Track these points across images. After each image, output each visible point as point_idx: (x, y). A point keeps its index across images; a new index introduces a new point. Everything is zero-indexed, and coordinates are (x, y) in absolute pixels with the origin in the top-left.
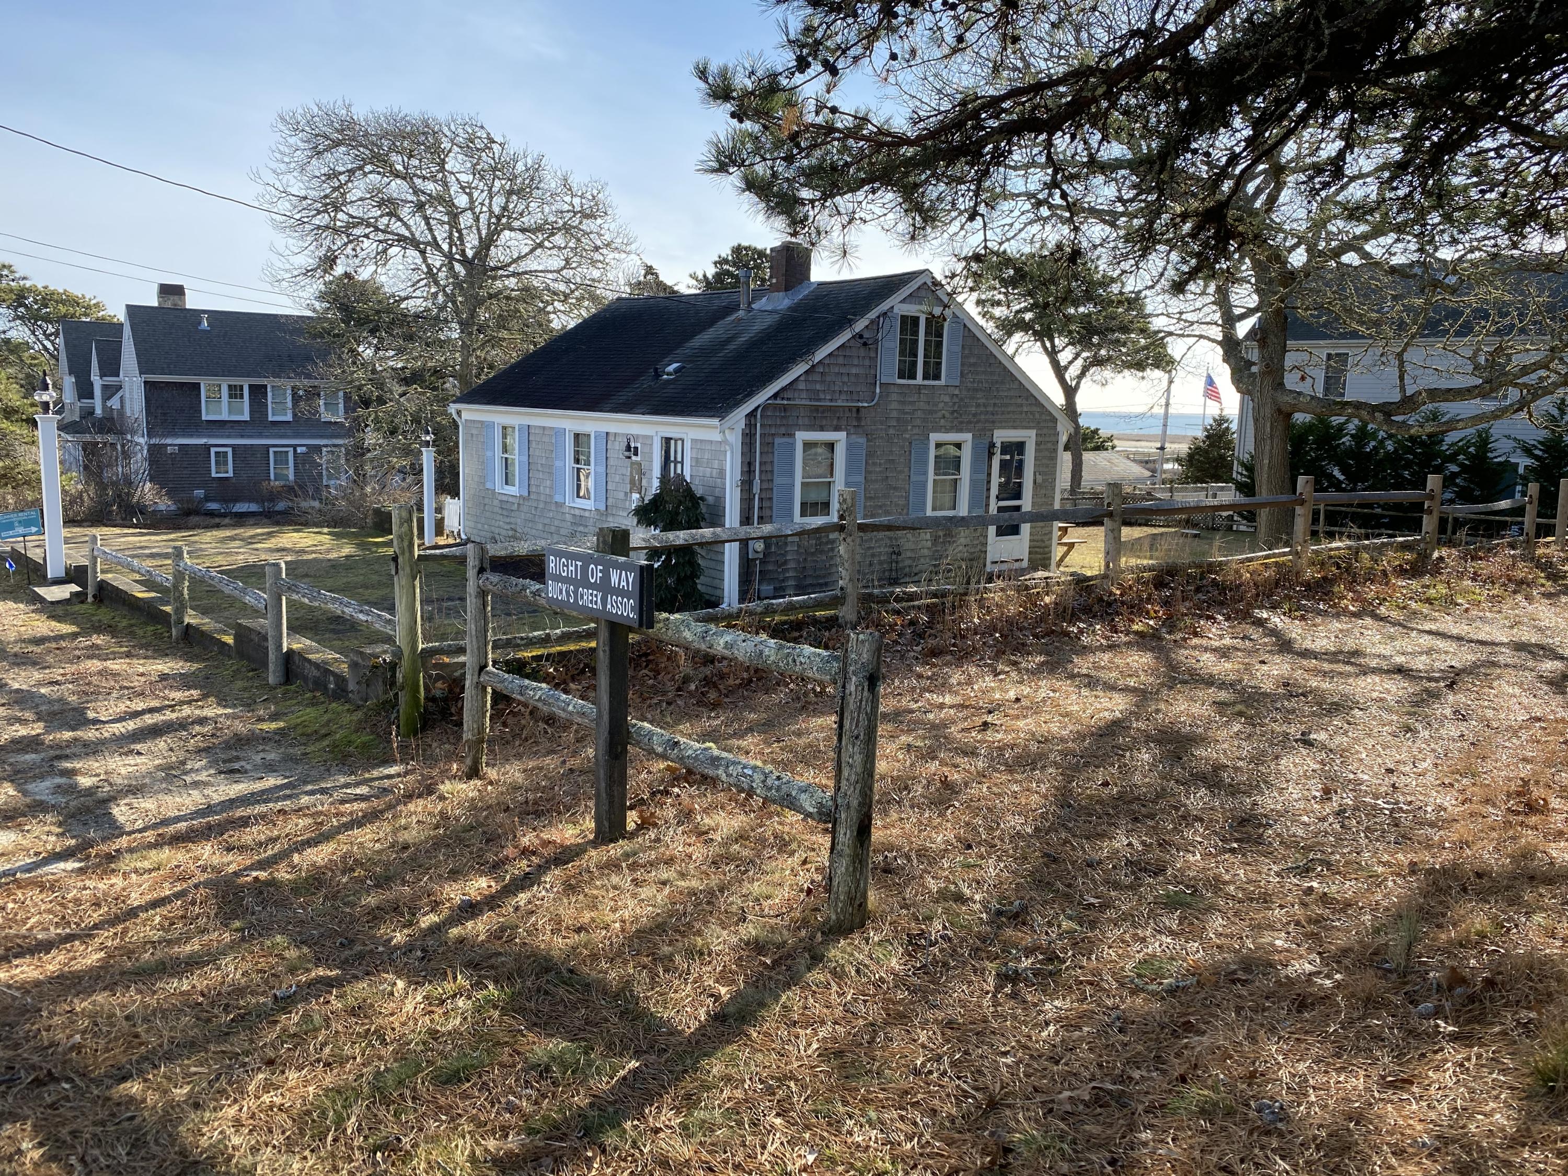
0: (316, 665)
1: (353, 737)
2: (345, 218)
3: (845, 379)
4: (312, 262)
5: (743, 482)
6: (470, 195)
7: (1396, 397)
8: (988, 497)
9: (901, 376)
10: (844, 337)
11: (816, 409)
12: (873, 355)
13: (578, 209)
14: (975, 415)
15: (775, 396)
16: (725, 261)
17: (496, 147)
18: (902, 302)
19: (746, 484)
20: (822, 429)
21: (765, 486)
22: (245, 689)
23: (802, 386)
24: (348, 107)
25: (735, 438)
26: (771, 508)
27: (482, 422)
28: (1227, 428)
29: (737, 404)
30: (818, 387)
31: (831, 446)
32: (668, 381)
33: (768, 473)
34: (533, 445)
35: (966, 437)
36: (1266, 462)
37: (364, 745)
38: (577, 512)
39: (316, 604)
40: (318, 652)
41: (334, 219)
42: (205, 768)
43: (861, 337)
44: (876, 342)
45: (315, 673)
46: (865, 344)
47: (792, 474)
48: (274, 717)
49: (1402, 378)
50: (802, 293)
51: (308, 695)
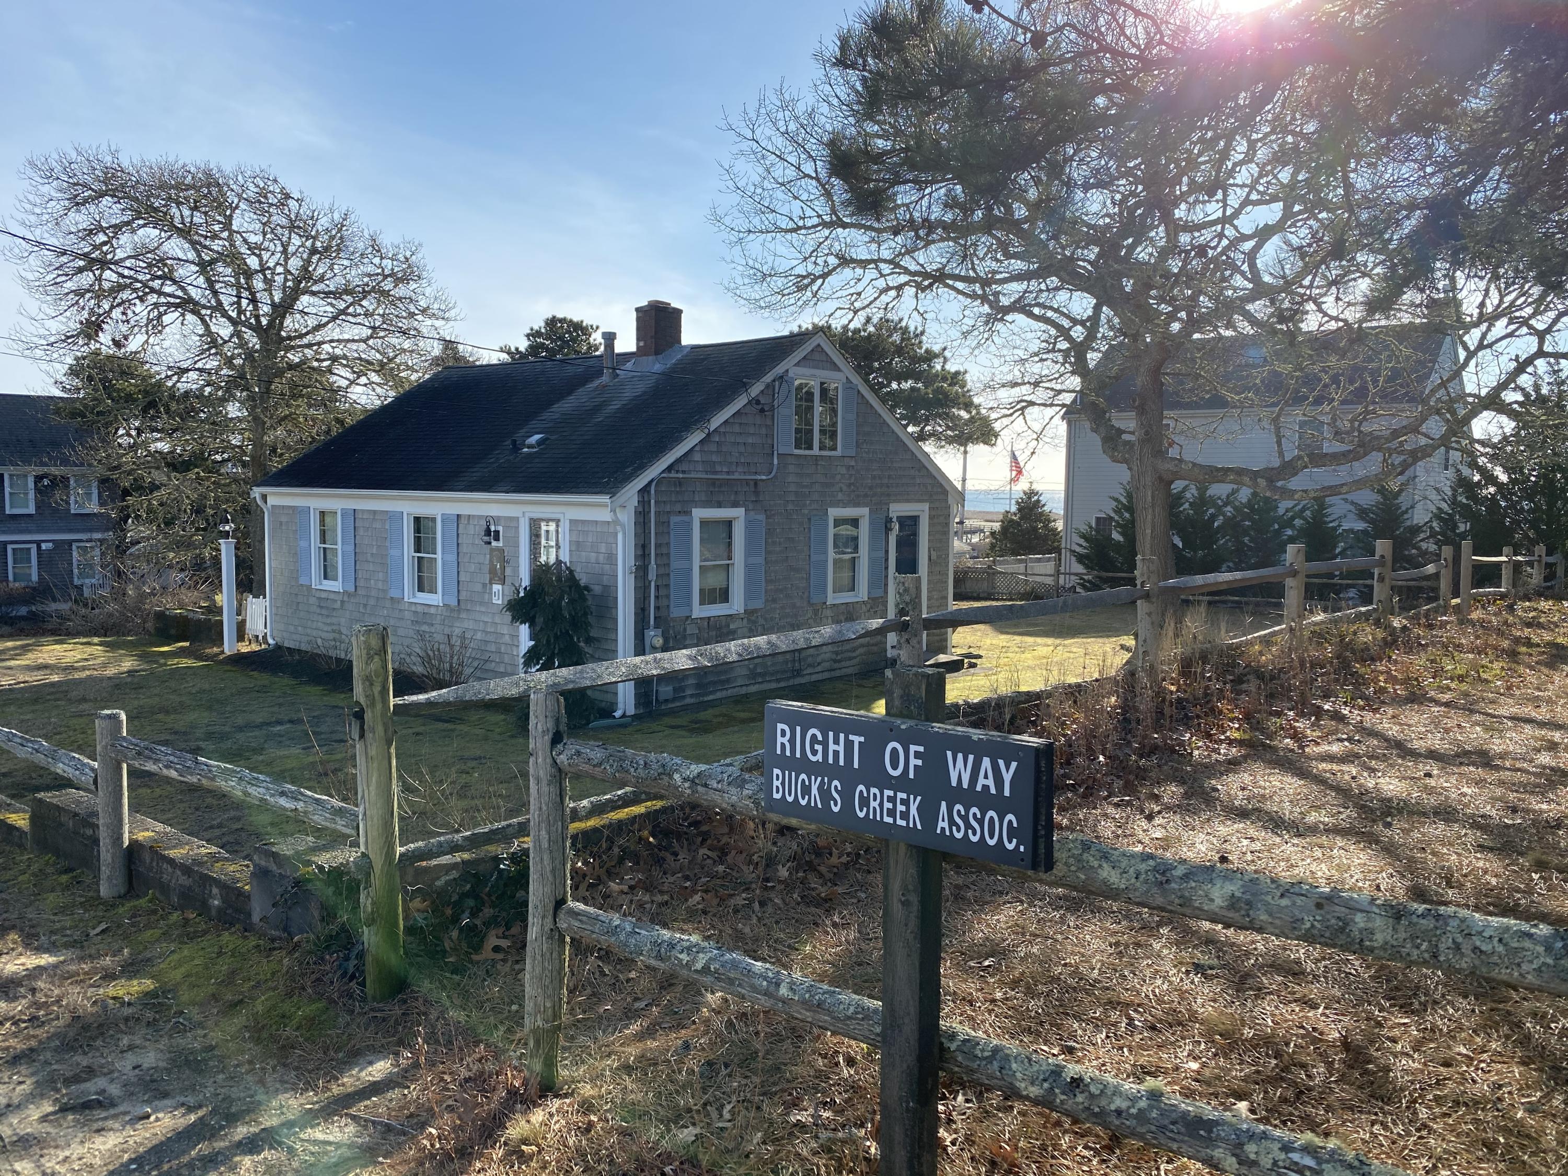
0: (186, 870)
1: (287, 1007)
2: (114, 277)
3: (742, 449)
4: (75, 326)
5: (638, 568)
6: (259, 256)
7: (1276, 463)
8: (886, 577)
9: (797, 446)
10: (740, 402)
11: (713, 482)
12: (769, 422)
13: (387, 272)
14: (871, 488)
15: (669, 469)
16: (538, 334)
17: (292, 203)
18: (797, 364)
19: (641, 571)
20: (719, 505)
21: (662, 571)
22: (62, 910)
23: (697, 457)
24: (114, 154)
25: (627, 517)
26: (668, 596)
27: (294, 508)
28: (1038, 501)
29: (628, 479)
30: (714, 458)
31: (729, 524)
32: (529, 454)
33: (664, 556)
34: (361, 532)
35: (863, 512)
36: (1149, 531)
37: (311, 1022)
38: (419, 609)
39: (193, 779)
40: (180, 844)
41: (99, 279)
42: (32, 1098)
43: (758, 402)
44: (772, 409)
45: (184, 880)
46: (762, 411)
47: (689, 557)
48: (131, 970)
49: (1279, 443)
50: (673, 358)
51: (175, 916)
